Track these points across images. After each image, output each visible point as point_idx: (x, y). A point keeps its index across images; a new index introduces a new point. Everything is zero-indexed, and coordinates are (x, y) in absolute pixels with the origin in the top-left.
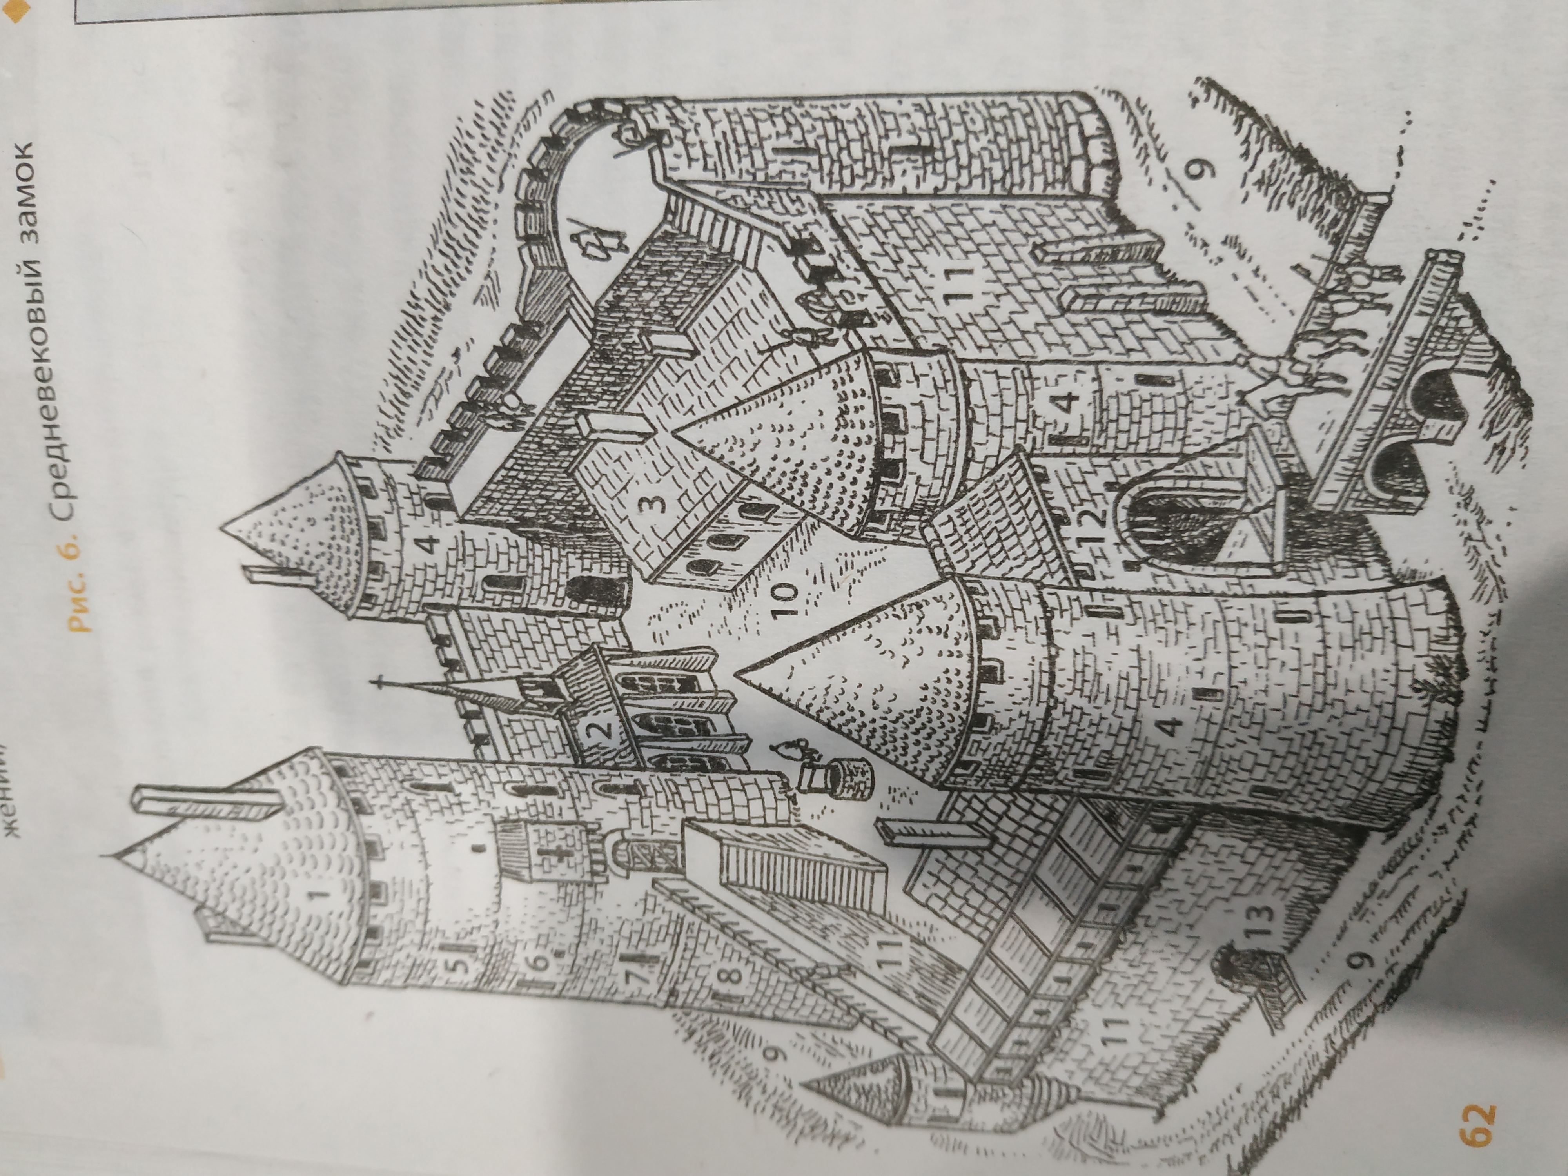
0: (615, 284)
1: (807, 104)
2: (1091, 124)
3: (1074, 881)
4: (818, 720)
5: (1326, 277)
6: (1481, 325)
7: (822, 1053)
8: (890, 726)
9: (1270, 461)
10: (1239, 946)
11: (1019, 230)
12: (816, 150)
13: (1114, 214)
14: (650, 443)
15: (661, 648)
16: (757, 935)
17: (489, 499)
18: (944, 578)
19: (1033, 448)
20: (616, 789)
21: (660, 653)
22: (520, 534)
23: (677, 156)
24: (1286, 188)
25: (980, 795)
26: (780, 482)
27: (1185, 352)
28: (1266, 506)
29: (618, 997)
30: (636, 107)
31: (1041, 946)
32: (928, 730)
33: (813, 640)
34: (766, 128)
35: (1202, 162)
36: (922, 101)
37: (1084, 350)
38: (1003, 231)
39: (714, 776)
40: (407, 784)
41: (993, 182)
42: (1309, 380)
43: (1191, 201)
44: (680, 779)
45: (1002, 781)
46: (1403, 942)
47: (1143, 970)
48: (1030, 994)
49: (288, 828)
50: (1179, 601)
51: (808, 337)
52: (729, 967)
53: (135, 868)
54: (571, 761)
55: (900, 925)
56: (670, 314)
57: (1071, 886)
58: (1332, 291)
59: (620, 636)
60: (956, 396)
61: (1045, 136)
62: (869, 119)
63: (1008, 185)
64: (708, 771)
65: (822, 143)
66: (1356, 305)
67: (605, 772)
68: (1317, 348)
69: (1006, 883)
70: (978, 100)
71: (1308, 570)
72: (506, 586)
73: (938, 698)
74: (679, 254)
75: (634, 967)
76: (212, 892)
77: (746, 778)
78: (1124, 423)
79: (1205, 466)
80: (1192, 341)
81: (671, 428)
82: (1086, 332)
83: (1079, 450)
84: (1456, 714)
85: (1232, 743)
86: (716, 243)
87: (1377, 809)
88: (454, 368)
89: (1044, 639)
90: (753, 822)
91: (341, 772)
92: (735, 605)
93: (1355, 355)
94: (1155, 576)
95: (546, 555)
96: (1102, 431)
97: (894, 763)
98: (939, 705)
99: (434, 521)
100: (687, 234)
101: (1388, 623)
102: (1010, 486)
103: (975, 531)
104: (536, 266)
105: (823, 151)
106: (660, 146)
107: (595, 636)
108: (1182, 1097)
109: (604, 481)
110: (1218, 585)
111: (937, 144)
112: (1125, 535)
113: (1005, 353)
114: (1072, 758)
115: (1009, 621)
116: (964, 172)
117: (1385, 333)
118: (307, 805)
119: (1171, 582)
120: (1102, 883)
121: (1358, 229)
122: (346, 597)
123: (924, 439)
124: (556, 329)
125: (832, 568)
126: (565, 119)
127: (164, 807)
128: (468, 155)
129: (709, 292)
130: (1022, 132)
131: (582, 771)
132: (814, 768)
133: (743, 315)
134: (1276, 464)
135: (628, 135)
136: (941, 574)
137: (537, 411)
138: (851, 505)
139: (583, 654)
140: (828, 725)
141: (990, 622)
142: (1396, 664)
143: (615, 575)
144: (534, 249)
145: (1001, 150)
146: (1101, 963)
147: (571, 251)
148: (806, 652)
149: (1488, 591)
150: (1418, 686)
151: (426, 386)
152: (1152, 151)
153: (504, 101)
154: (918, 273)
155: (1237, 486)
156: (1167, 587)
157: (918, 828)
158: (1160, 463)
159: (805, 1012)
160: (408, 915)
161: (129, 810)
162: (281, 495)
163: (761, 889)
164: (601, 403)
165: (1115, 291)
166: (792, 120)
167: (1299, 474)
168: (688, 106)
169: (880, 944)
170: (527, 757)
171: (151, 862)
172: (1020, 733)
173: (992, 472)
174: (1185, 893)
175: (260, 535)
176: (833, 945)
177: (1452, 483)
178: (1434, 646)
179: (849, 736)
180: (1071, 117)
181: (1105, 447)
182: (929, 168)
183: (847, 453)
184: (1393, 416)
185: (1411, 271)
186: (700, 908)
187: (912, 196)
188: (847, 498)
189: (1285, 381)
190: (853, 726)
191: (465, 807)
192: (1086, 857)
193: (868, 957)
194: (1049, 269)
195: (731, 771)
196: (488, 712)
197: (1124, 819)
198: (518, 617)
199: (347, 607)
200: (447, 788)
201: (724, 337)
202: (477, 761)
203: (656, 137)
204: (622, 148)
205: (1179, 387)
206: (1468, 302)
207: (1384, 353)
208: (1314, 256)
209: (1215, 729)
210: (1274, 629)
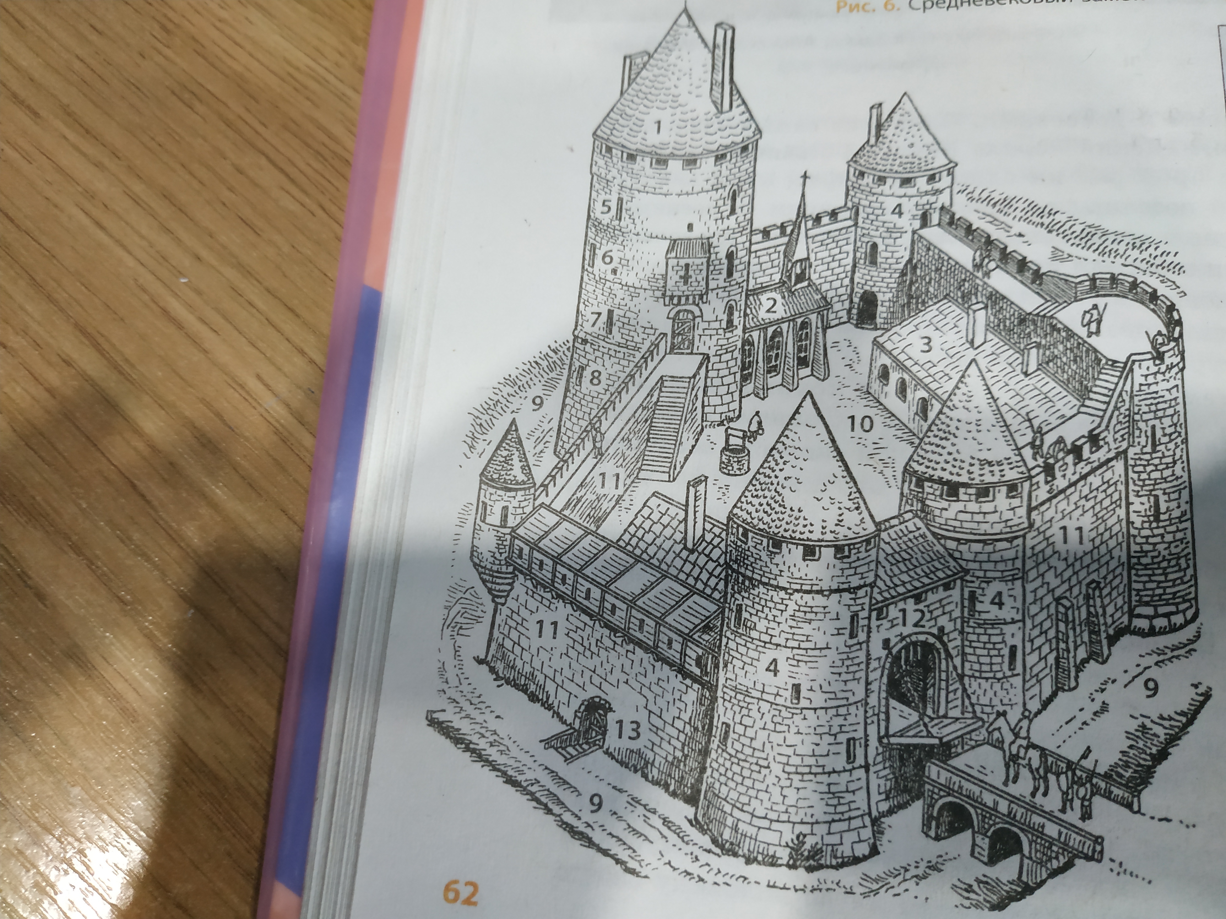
0: (1067, 329)
1: (1184, 446)
2: (1178, 619)
3: (661, 603)
4: (777, 442)
5: (1083, 769)
6: (1054, 874)
7: (538, 434)
8: (772, 488)
9: (959, 733)
10: (610, 715)
11: (1108, 573)
12: (1154, 451)
13: (1121, 633)
14: (967, 345)
15: (829, 345)
16: (625, 397)
17: (929, 249)
18: (877, 524)
19: (967, 581)
20: (731, 314)
21: (825, 345)
22: (906, 265)
23: (1148, 368)
24: (1141, 744)
25: (724, 543)
26: (943, 423)
27: (1032, 677)
28: (929, 732)
29: (582, 306)
30: (1178, 345)
31: (614, 580)
32: (770, 511)
33: (833, 441)
34: (1167, 422)
35: (1156, 689)
36: (1188, 516)
37: (1032, 612)
38: (1107, 563)
39: (738, 376)
40: (735, 187)
41: (1139, 558)
42: (1014, 758)
43: (1130, 682)
44: (736, 354)
45: (734, 558)
46: (610, 834)
47: (594, 649)
48: (579, 573)
49: (706, 114)
50: (862, 674)
51: (1038, 443)
52: (603, 378)
53: (677, 20)
54: (750, 287)
55: (631, 489)
56: (1050, 361)
57: (657, 601)
58: (1074, 774)
59: (837, 322)
60: (1001, 533)
61: (1168, 591)
62: (1175, 483)
63: (1137, 567)
64: (742, 371)
65: (1159, 454)
66: (1065, 789)
67: (743, 307)
68: (1035, 763)
69: (661, 558)
70: (1190, 550)
71: (884, 761)
72: (871, 255)
73: (792, 519)
74: (1087, 367)
75: (604, 318)
76: (660, 64)
77: (736, 396)
78: (984, 638)
79: (955, 690)
80: (1039, 681)
81: (977, 358)
82: (1043, 615)
83: (966, 610)
84: (780, 865)
85: (761, 710)
86: (1094, 389)
87: (711, 811)
88: (1012, 233)
89: (835, 587)
90: (706, 399)
91: (745, 149)
92: (858, 393)
93: (1031, 789)
94: (879, 659)
95: (893, 280)
96: (979, 624)
97: (746, 489)
98: (787, 519)
99: (914, 216)
100: (1100, 373)
101: (846, 816)
102: (940, 567)
103: (909, 544)
104: (1077, 284)
105: (1154, 455)
106: (1154, 358)
107: (837, 307)
108: (494, 676)
109: (942, 317)
110: (873, 700)
111: (1161, 524)
112: (908, 640)
113: (1030, 564)
114: (751, 604)
115: (847, 566)
116: (1144, 540)
117: (1047, 809)
118: (723, 126)
119: (875, 669)
120: (660, 621)
121: (1116, 791)
122: (862, 162)
123: (973, 513)
124: (1038, 293)
125: (884, 454)
126: (1169, 303)
127: (720, 40)
128: (1144, 247)
129: (1065, 384)
130: (1171, 577)
131: (744, 294)
132: (743, 438)
133: (1051, 404)
134: (957, 738)
135: (1160, 340)
136: (880, 523)
137: (986, 279)
138: (928, 467)
139: (824, 298)
140: (773, 448)
141: (846, 553)
142: (817, 822)
143: (879, 321)
144: (1088, 283)
145: (1159, 563)
146: (599, 620)
147: (1087, 304)
148: (825, 436)
149: (869, 885)
150: (801, 838)
151: (1000, 217)
152: (1162, 658)
153: (1180, 269)
154: (1080, 511)
155: (942, 712)
156: (872, 667)
157: (700, 503)
158: (958, 661)
159: (569, 425)
160: (643, 181)
161: (718, 20)
162: (928, 129)
163: (658, 401)
164: (992, 318)
165: (1071, 633)
166: (1173, 437)
167: (950, 753)
168: (1179, 375)
169: (618, 476)
170: (754, 261)
171: (681, 30)
172: (768, 570)
173: (951, 555)
174: (652, 678)
175: (902, 115)
176: (616, 445)
177: (945, 857)
178: (830, 848)
179: (766, 461)
180: (1182, 607)
181: (968, 626)
182: (1146, 519)
183: (963, 465)
184: (991, 815)
185: (1089, 826)
186: (646, 362)
187: (1128, 508)
188: (932, 464)
189: (1013, 742)
190: (773, 464)
191: (720, 222)
192: (680, 611)
193: (608, 467)
194: (1084, 591)
195: (742, 386)
196: (785, 240)
197: (706, 637)
198: (850, 260)
199: (856, 162)
200: (733, 211)
201: (1036, 392)
202: (751, 231)
203: (1159, 356)
204: (1152, 337)
205: (1009, 673)
206: (1069, 865)
207: (1033, 808)
208: (1097, 761)
209: (771, 698)
210: (842, 738)
